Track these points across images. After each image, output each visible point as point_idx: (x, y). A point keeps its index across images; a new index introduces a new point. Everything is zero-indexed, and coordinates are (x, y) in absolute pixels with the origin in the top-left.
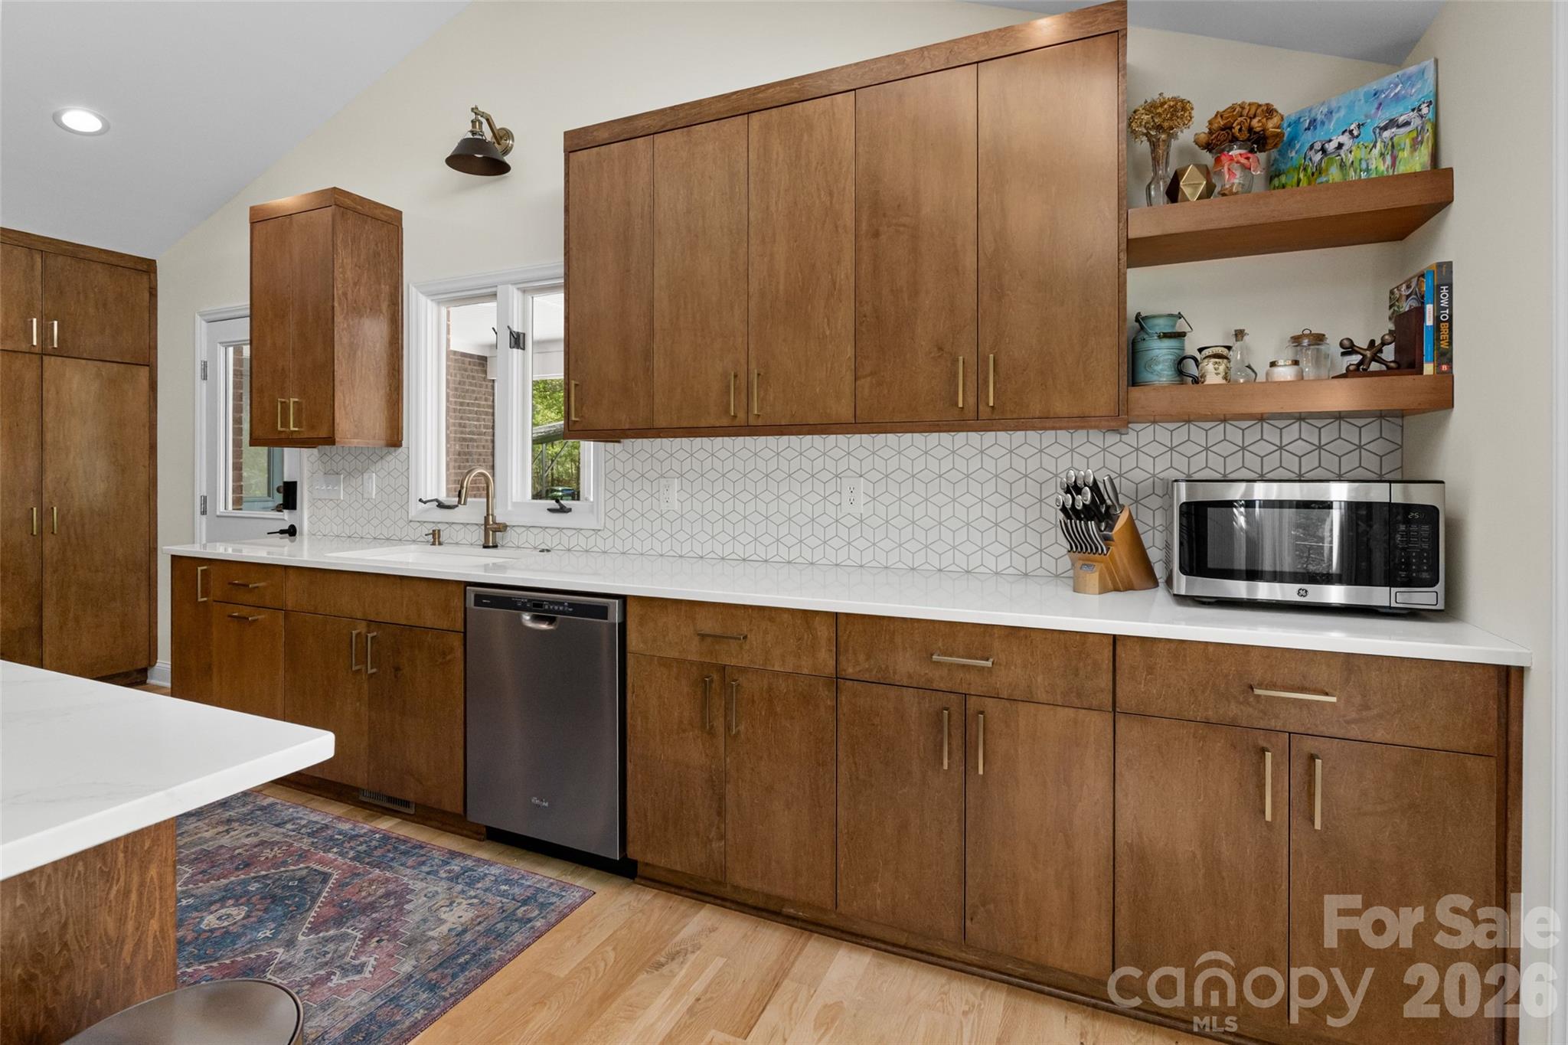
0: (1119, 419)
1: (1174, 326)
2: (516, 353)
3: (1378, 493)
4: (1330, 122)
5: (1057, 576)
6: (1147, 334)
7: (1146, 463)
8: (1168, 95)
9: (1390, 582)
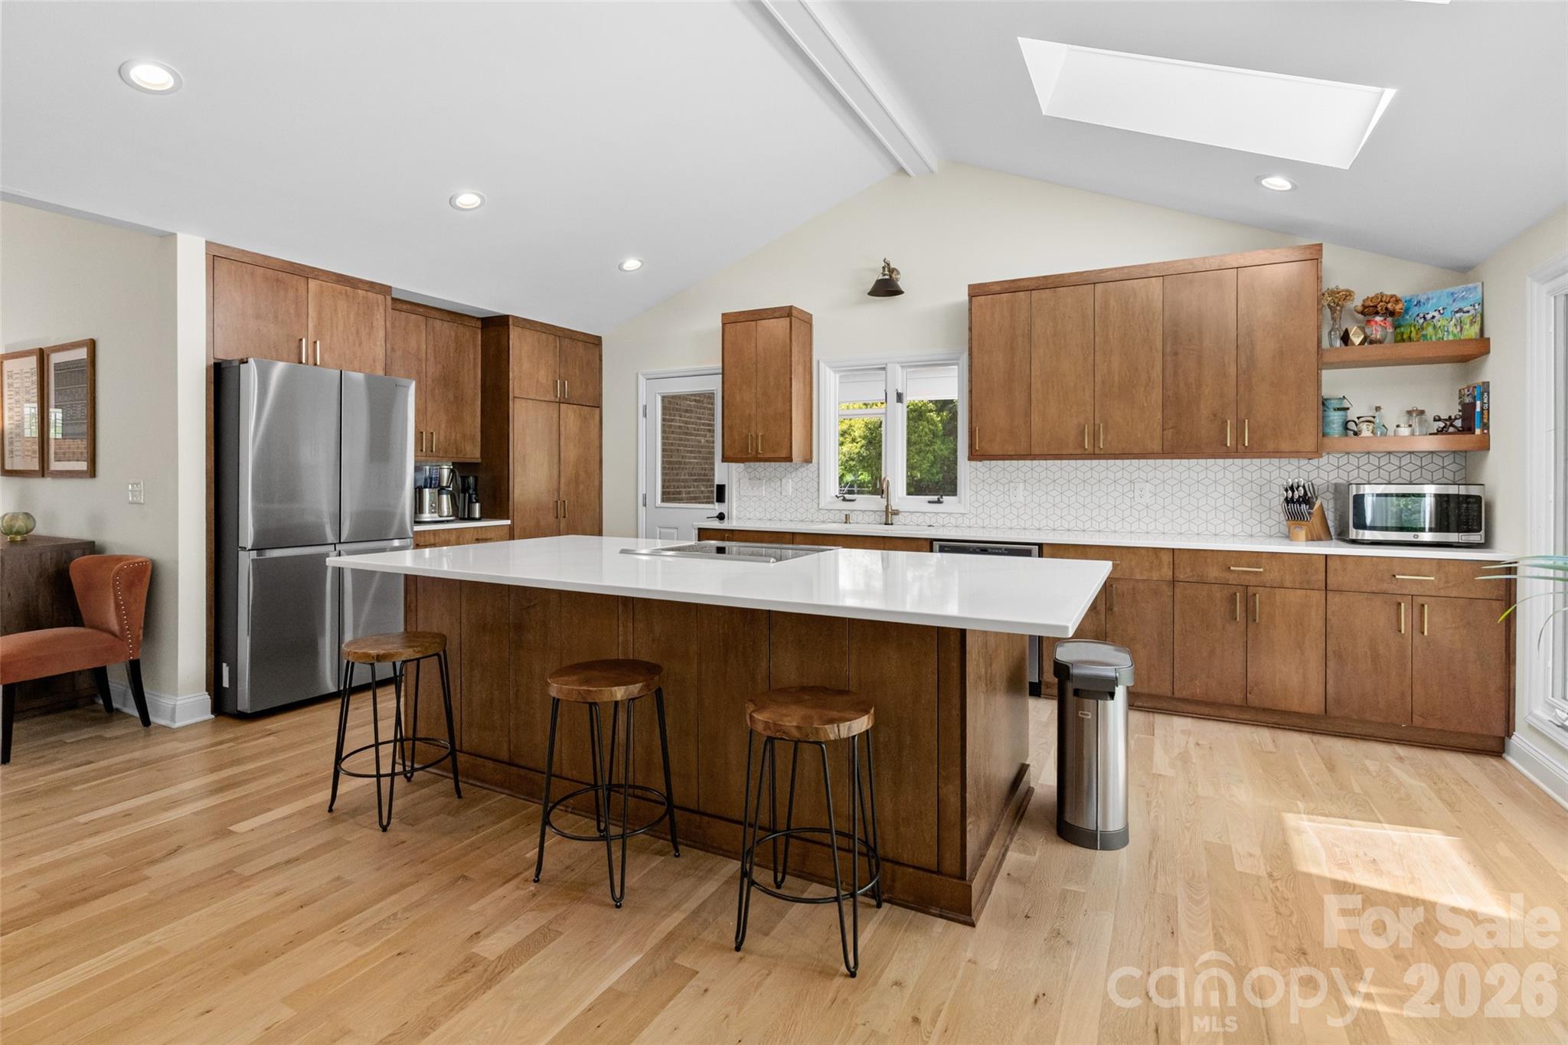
0: (1317, 452)
1: (1341, 404)
2: (900, 404)
3: (1452, 490)
4: (1428, 303)
5: (1271, 536)
6: (1328, 408)
7: (1324, 475)
8: (1342, 287)
9: (1458, 531)
